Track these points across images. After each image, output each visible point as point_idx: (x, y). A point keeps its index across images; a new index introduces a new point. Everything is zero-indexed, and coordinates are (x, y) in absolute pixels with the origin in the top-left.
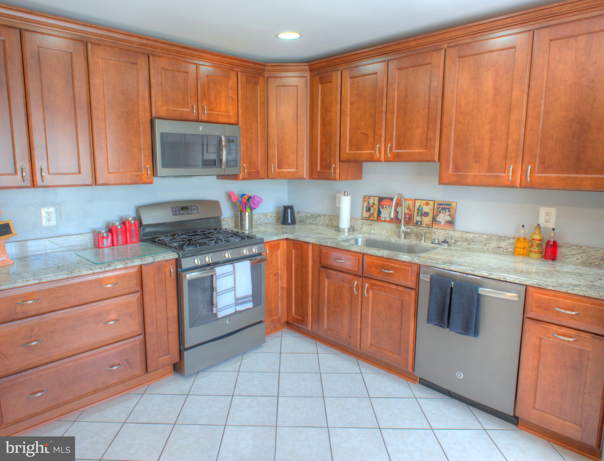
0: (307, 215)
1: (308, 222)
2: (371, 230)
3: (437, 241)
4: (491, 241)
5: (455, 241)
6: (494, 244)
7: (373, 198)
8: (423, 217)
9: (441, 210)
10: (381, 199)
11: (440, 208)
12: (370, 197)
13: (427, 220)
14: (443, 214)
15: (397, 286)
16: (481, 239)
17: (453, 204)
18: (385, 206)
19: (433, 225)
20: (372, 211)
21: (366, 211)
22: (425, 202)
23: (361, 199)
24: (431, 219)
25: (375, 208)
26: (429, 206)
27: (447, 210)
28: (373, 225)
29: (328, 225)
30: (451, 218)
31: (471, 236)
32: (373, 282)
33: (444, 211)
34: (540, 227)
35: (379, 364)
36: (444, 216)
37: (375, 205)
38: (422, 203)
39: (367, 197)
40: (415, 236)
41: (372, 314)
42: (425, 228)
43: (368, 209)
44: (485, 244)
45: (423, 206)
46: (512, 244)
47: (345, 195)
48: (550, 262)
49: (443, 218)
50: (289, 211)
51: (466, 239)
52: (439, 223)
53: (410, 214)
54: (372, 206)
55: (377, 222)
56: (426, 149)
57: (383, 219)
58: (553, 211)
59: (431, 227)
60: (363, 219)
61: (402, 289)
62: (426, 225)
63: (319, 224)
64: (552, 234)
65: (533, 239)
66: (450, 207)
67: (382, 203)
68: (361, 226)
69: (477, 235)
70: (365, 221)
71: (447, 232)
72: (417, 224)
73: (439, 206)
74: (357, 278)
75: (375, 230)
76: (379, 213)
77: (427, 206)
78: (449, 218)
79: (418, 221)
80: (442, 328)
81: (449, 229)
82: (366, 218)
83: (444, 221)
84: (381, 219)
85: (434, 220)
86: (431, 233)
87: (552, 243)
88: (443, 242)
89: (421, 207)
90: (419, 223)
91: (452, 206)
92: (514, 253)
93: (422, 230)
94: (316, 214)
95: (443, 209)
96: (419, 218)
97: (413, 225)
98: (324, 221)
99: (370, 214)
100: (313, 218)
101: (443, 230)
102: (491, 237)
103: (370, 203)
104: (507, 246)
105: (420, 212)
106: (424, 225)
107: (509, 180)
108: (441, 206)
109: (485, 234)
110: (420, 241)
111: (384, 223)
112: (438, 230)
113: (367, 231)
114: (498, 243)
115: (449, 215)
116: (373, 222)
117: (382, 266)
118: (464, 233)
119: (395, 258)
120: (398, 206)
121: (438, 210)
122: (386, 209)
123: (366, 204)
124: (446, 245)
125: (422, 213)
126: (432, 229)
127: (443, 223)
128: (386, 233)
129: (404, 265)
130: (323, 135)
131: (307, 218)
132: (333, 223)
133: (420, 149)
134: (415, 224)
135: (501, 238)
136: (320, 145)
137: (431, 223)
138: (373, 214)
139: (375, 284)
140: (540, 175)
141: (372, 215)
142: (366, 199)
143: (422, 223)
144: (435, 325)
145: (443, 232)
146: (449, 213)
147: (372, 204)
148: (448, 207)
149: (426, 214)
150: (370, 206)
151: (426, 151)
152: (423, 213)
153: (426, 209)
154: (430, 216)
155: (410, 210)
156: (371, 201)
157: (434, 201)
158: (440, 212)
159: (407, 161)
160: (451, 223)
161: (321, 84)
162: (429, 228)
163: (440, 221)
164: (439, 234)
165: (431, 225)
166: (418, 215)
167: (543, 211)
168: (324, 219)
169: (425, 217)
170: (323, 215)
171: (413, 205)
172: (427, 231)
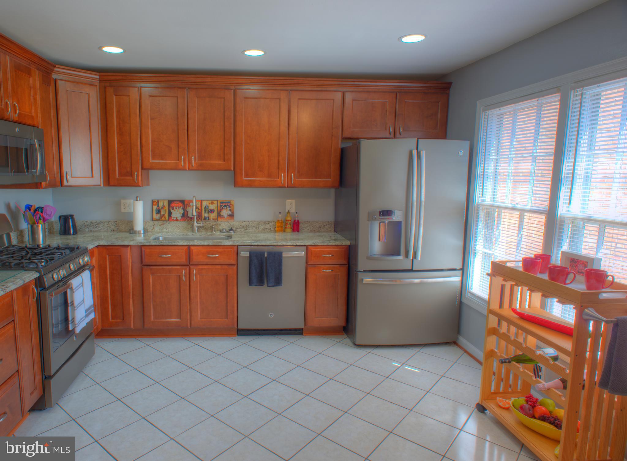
0: (85, 223)
1: (87, 230)
2: (162, 230)
3: (224, 231)
4: (260, 225)
5: (235, 229)
6: (262, 227)
7: (162, 201)
8: (210, 214)
9: (224, 207)
10: (170, 202)
11: (222, 205)
12: (160, 201)
13: (213, 216)
14: (225, 210)
15: (221, 266)
16: (254, 224)
17: (232, 201)
18: (175, 207)
19: (219, 219)
20: (162, 213)
21: (157, 213)
22: (210, 202)
23: (150, 203)
24: (217, 214)
25: (165, 210)
26: (214, 204)
27: (228, 207)
28: (165, 225)
29: (113, 230)
30: (231, 212)
31: (247, 224)
32: (200, 267)
33: (226, 208)
34: (289, 212)
35: (203, 334)
36: (226, 211)
37: (165, 207)
38: (208, 203)
39: (156, 201)
40: (205, 229)
41: (200, 293)
42: (212, 222)
43: (158, 211)
44: (257, 228)
45: (209, 205)
46: (273, 225)
47: (137, 200)
48: (297, 233)
49: (225, 212)
50: (70, 220)
51: (243, 226)
52: (223, 217)
53: (199, 212)
54: (163, 208)
55: (168, 222)
56: (224, 161)
57: (175, 219)
58: (293, 201)
59: (217, 220)
60: (153, 221)
61: (226, 267)
62: (213, 219)
63: (102, 230)
64: (296, 216)
65: (286, 220)
66: (230, 204)
67: (172, 205)
68: (152, 227)
69: (251, 223)
70: (156, 223)
71: (230, 222)
72: (206, 219)
73: (221, 204)
74: (184, 267)
75: (166, 229)
76: (170, 214)
77: (212, 205)
78: (230, 213)
79: (206, 217)
80: (262, 287)
81: (230, 221)
82: (156, 219)
83: (226, 215)
84: (173, 218)
85: (219, 215)
86: (217, 225)
87: (297, 221)
88: (230, 230)
89: (207, 206)
90: (207, 219)
91: (231, 203)
92: (275, 231)
93: (210, 223)
94: (97, 221)
95: (225, 206)
96: (206, 215)
97: (202, 221)
98: (109, 227)
99: (160, 216)
100: (93, 225)
101: (227, 222)
102: (260, 223)
103: (160, 206)
104: (270, 228)
105: (207, 210)
106: (212, 220)
107: (282, 183)
108: (223, 204)
109: (256, 221)
110: (212, 232)
111: (175, 222)
112: (223, 222)
113: (159, 230)
114: (264, 226)
115: (230, 210)
116: (165, 222)
117: (208, 253)
118: (242, 222)
119: (220, 244)
120: (188, 207)
121: (221, 207)
122: (176, 210)
123: (155, 207)
124: (233, 232)
125: (208, 210)
126: (218, 222)
127: (226, 217)
128: (178, 230)
129: (227, 249)
130: (120, 144)
131: (85, 226)
132: (120, 228)
133: (219, 161)
134: (203, 220)
135: (266, 223)
136: (118, 153)
137: (217, 217)
138: (164, 215)
139: (202, 268)
140: (298, 179)
141: (162, 217)
142: (155, 203)
143: (210, 218)
144: (257, 285)
145: (226, 223)
146: (230, 209)
147: (162, 207)
148: (228, 204)
149: (212, 211)
150: (160, 209)
151: (224, 162)
152: (210, 210)
153: (212, 207)
154: (215, 212)
155: (198, 209)
156: (161, 204)
157: (218, 201)
158: (223, 209)
159: (209, 170)
160: (232, 216)
161: (116, 95)
162: (215, 221)
163: (224, 215)
164: (224, 225)
165: (217, 219)
166: (205, 212)
167: (288, 201)
168: (108, 225)
169: (211, 213)
170: (106, 222)
171: (200, 205)
172: (214, 224)
